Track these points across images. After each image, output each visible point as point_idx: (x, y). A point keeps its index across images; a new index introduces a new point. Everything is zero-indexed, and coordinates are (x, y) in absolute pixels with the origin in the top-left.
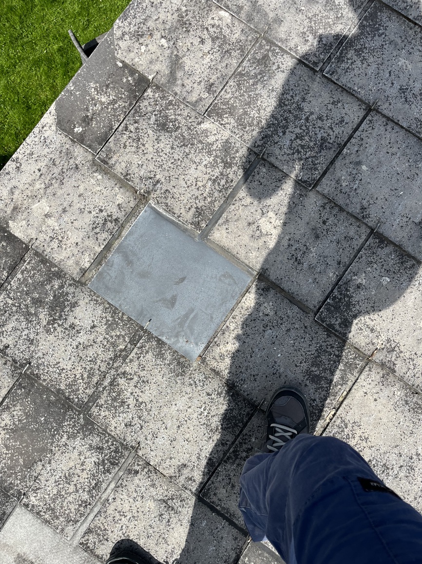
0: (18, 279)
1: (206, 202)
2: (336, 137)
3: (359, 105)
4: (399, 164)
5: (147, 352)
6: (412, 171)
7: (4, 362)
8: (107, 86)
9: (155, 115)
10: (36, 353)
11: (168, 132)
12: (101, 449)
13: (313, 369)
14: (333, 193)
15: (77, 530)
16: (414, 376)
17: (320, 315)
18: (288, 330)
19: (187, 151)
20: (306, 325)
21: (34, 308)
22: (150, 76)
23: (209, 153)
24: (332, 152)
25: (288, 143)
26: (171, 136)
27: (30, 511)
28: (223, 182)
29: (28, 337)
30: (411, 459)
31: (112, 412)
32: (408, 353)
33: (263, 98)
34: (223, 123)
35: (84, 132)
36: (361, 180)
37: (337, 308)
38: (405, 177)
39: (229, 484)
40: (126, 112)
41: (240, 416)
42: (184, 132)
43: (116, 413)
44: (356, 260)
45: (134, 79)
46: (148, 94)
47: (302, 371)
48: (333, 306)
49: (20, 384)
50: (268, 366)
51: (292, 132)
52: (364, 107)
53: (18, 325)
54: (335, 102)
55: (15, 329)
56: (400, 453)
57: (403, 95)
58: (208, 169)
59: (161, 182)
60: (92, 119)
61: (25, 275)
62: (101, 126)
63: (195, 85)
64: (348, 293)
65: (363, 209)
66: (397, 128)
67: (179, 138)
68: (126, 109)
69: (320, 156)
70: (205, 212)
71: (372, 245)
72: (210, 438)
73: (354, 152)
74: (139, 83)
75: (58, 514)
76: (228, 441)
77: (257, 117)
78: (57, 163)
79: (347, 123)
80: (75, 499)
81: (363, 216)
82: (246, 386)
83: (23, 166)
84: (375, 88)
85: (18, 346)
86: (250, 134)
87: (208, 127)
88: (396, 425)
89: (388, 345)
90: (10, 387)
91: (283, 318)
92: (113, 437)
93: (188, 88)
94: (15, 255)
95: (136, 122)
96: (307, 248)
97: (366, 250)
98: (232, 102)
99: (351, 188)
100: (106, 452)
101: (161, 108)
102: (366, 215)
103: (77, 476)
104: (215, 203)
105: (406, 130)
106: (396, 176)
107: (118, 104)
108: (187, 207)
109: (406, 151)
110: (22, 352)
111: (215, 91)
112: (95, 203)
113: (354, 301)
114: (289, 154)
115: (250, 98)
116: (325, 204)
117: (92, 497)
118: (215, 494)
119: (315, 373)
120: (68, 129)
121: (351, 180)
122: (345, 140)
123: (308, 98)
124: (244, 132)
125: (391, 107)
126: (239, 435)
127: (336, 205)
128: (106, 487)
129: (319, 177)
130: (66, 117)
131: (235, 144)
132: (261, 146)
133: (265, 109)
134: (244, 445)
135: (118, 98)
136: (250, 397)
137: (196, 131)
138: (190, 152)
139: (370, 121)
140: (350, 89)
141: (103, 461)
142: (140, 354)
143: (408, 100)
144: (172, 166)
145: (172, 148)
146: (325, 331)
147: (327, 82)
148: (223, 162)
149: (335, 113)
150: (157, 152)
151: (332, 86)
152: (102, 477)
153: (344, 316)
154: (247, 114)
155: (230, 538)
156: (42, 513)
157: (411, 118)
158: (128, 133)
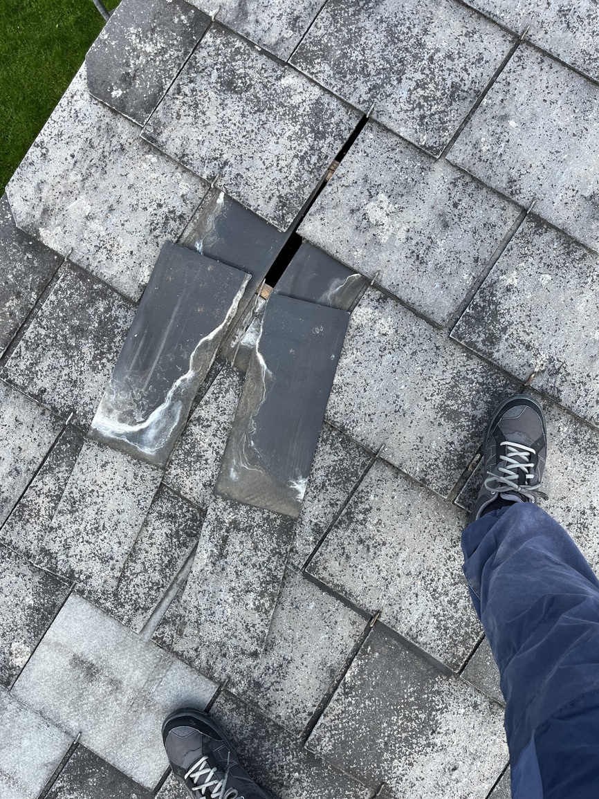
0: (51, 301)
1: (292, 188)
2: (472, 83)
3: (504, 36)
4: (561, 116)
5: (227, 391)
6: (579, 125)
7: (41, 411)
8: (153, 30)
9: (217, 69)
10: (81, 398)
11: (236, 92)
12: (173, 517)
13: (449, 402)
14: (469, 162)
15: (149, 620)
16: (587, 405)
17: (456, 330)
18: (414, 353)
19: (264, 118)
20: (437, 345)
21: (74, 340)
22: (211, 12)
23: (294, 119)
24: (467, 103)
25: (405, 95)
26: (241, 98)
27: (86, 599)
28: (314, 159)
29: (69, 377)
30: (584, 514)
31: (185, 469)
32: (578, 376)
33: (369, 33)
34: (315, 71)
35: (125, 96)
36: (508, 142)
37: (480, 320)
38: (569, 134)
39: (343, 555)
40: (180, 64)
41: (353, 468)
42: (258, 92)
43: (191, 470)
44: (504, 253)
45: (189, 18)
46: (206, 40)
47: (434, 405)
48: (473, 317)
49: (64, 438)
50: (388, 402)
51: (410, 79)
52: (510, 39)
53: (56, 362)
54: (469, 33)
55: (52, 368)
56: (568, 507)
57: (563, 19)
58: (293, 142)
59: (229, 163)
60: (134, 78)
61: (59, 297)
62: (148, 87)
63: (274, 20)
64: (494, 299)
65: (511, 182)
66: (556, 66)
67: (252, 101)
68: (179, 60)
69: (451, 110)
70: (292, 201)
71: (526, 231)
72: (315, 497)
73: (498, 102)
74: (196, 22)
75: (122, 600)
76: (338, 500)
77: (360, 61)
78: (95, 144)
79: (487, 62)
80: (144, 581)
81: (512, 192)
82: (359, 429)
83: (50, 152)
84: (524, 11)
85: (57, 390)
86: (352, 85)
87: (291, 83)
88: (563, 471)
89: (550, 366)
90: (52, 442)
91: (406, 338)
92: (189, 501)
93: (265, 25)
94: (45, 270)
95: (191, 81)
96: (432, 242)
97: (518, 238)
98: (326, 41)
99: (494, 153)
100: (180, 520)
101: (225, 60)
102: (516, 190)
103: (144, 552)
104: (305, 189)
105: (570, 68)
106: (557, 133)
107: (169, 54)
108: (266, 196)
109: (570, 97)
110: (63, 397)
111: (302, 26)
112: (151, 195)
113: (502, 308)
114: (407, 110)
115: (351, 34)
116: (456, 179)
117: (166, 577)
118: (325, 568)
119: (452, 408)
120: (103, 93)
121: (495, 141)
122: (486, 86)
123: (432, 28)
124: (344, 82)
125: (548, 36)
126: (353, 493)
127: (474, 179)
128: (182, 564)
129: (449, 139)
130: (100, 76)
131: (328, 105)
132: (368, 101)
133: (371, 48)
134: (359, 504)
135: (169, 45)
136: (365, 443)
137: (274, 89)
138: (268, 120)
139: (519, 57)
140: (490, 14)
141: (177, 532)
142: (219, 393)
143: (571, 26)
144: (244, 140)
145: (243, 116)
146: (464, 352)
147: (458, 7)
148: (313, 131)
149: (470, 48)
150: (223, 122)
151: (465, 12)
152: (176, 553)
153: (489, 330)
154: (347, 57)
155: (347, 622)
156: (102, 601)
157: (576, 51)
158: (182, 97)
